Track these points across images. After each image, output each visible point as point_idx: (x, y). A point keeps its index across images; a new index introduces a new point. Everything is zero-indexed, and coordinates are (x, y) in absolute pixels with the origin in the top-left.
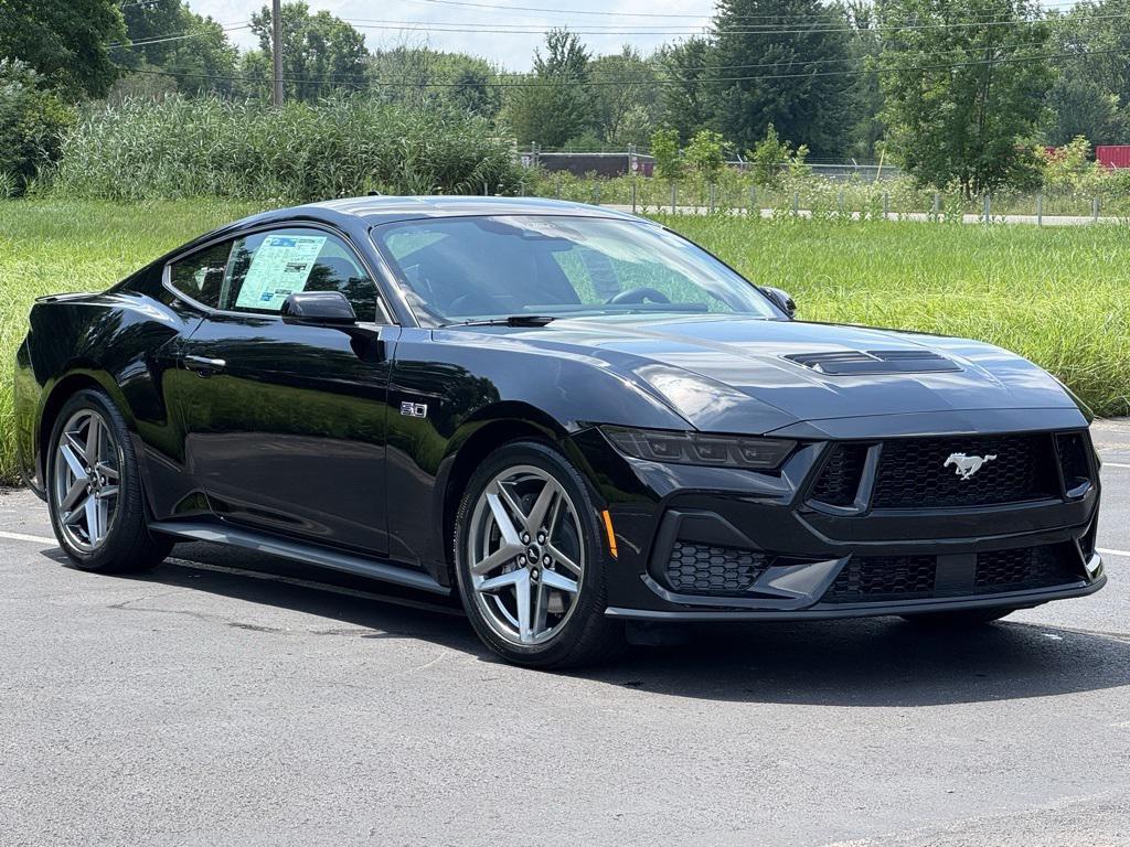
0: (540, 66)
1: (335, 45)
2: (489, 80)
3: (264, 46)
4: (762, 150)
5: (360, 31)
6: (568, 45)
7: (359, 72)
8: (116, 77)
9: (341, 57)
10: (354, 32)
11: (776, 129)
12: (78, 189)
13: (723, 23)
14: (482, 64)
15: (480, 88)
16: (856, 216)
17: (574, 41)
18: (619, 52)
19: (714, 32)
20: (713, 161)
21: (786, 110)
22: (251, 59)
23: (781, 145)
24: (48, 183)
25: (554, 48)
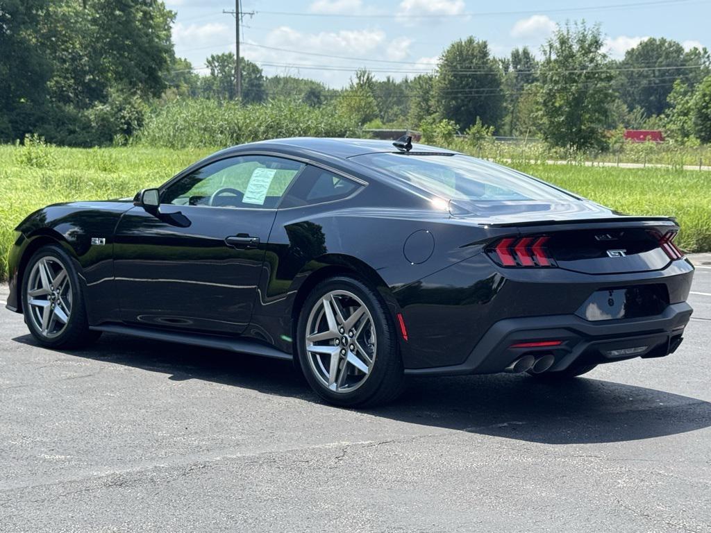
0: (352, 87)
1: (248, 73)
2: (322, 93)
3: (213, 74)
4: (474, 129)
5: (260, 68)
6: (366, 77)
7: (259, 87)
8: (166, 88)
9: (251, 80)
10: (257, 68)
11: (480, 119)
12: (153, 142)
13: (442, 66)
14: (319, 85)
15: (318, 97)
16: (532, 162)
17: (369, 74)
18: (386, 80)
19: (437, 72)
20: (450, 134)
21: (472, 109)
22: (205, 80)
23: (482, 127)
24: (138, 139)
25: (359, 78)
